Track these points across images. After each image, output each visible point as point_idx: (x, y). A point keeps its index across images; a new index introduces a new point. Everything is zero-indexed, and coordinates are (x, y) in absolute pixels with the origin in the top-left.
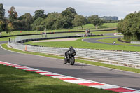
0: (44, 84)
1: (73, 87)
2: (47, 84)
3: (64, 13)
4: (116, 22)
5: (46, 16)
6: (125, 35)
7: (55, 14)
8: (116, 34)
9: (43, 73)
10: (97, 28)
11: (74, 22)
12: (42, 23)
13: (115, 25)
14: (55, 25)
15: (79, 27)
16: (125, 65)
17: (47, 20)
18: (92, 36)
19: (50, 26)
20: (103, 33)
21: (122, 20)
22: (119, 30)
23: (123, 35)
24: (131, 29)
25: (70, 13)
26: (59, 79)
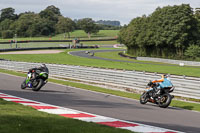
0: (10, 113)
1: (51, 119)
2: (14, 114)
3: (43, 14)
4: (118, 28)
5: (17, 17)
6: (129, 48)
7: (30, 15)
8: (116, 46)
9: (9, 98)
10: (89, 36)
11: (57, 26)
12: (11, 26)
13: (115, 33)
14: (30, 31)
15: (64, 35)
16: (128, 89)
17: (19, 22)
18: (82, 47)
19: (23, 32)
20: (98, 44)
21: (126, 27)
22: (120, 41)
23: (126, 48)
24: (138, 39)
25: (52, 13)
26: (32, 108)
